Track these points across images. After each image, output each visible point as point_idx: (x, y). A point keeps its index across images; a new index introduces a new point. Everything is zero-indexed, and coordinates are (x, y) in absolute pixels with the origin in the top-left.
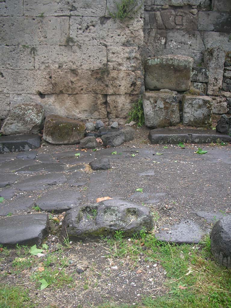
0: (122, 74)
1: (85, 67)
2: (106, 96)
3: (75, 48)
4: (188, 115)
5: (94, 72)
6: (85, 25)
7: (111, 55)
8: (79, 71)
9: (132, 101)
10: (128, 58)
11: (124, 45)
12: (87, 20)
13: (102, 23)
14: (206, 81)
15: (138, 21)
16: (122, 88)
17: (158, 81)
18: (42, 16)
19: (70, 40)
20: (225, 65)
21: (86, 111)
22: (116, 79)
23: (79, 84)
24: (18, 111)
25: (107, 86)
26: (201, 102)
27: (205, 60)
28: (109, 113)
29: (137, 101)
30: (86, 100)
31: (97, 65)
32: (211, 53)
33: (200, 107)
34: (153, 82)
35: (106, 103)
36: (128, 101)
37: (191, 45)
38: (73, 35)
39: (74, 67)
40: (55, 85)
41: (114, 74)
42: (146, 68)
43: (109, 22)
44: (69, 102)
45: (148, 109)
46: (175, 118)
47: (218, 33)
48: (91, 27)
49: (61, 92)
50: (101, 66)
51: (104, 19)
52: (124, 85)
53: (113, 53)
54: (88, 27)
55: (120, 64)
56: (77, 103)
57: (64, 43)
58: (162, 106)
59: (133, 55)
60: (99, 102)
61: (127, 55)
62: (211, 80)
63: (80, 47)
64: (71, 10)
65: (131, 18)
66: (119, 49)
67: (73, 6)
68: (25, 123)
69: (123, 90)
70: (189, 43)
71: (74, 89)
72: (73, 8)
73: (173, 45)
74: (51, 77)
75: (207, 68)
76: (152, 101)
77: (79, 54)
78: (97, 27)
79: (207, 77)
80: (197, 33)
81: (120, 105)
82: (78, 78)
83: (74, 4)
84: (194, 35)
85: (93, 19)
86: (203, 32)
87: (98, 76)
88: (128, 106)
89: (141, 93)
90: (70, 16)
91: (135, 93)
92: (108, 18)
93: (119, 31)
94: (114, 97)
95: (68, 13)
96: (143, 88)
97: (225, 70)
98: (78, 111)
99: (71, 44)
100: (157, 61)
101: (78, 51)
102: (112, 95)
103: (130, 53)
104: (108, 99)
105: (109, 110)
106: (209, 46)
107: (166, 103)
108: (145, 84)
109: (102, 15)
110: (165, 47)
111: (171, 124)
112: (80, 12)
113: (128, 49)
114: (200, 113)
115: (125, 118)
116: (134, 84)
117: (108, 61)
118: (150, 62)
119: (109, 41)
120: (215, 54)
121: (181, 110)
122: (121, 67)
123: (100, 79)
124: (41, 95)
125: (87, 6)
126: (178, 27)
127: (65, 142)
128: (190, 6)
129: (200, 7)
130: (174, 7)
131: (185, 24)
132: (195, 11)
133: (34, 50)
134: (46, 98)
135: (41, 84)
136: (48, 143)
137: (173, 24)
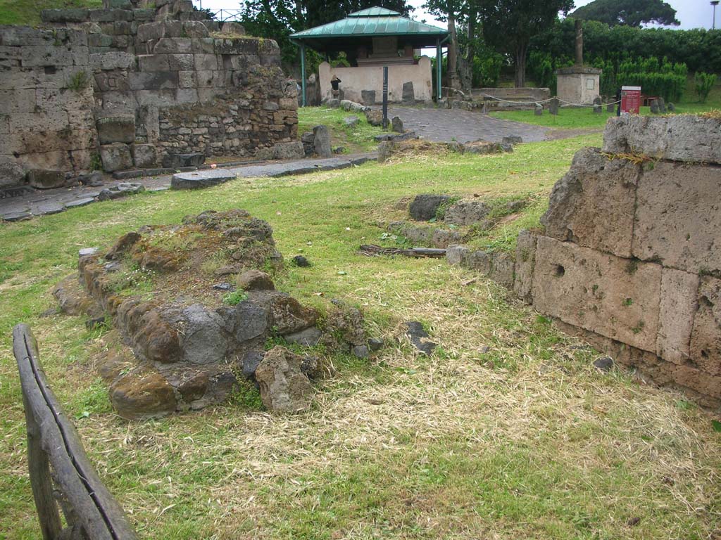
0: (82, 133)
1: (52, 129)
2: (70, 152)
3: (42, 114)
4: (139, 159)
5: (59, 133)
6: (49, 95)
7: (71, 118)
8: (48, 133)
9: (91, 155)
10: (85, 120)
11: (80, 109)
12: (50, 91)
13: (62, 93)
14: (146, 134)
15: (90, 90)
16: (83, 144)
17: (109, 136)
18: (13, 89)
19: (37, 107)
20: (160, 118)
21: (56, 165)
22: (77, 137)
23: (48, 144)
24: (7, 167)
25: (71, 143)
26: (147, 148)
27: (141, 116)
28: (74, 166)
29: (95, 154)
30: (55, 156)
31: (61, 126)
32: (145, 109)
33: (147, 152)
34: (105, 138)
35: (71, 158)
36: (89, 154)
37: (126, 104)
38: (39, 103)
39: (43, 129)
40: (28, 146)
41: (75, 133)
42: (98, 126)
43: (67, 92)
44: (41, 159)
45: (107, 157)
46: (129, 162)
47: (148, 91)
48: (54, 97)
49: (34, 151)
50: (64, 127)
51: (63, 90)
52: (84, 142)
53: (73, 116)
54: (51, 96)
55: (79, 125)
56: (48, 159)
57: (33, 110)
58: (118, 154)
59: (89, 116)
60: (66, 157)
61: (84, 117)
62: (150, 132)
63: (46, 113)
64: (36, 84)
65: (85, 88)
66: (78, 112)
67: (37, 80)
68: (14, 176)
69: (83, 145)
70: (124, 102)
71: (44, 148)
72: (38, 82)
73: (109, 105)
74: (24, 139)
75: (144, 123)
76: (110, 151)
77: (46, 118)
78: (58, 96)
79: (146, 131)
80: (130, 92)
81: (83, 158)
82: (47, 138)
83: (38, 79)
84: (127, 95)
85: (55, 90)
86: (135, 91)
87: (63, 135)
88: (89, 159)
89: (98, 147)
90: (36, 89)
91: (93, 147)
92: (66, 89)
93: (75, 99)
94: (76, 152)
95: (34, 86)
96: (99, 142)
97: (160, 123)
98: (49, 166)
99: (39, 111)
100: (107, 120)
101: (45, 116)
102: (75, 150)
103: (86, 115)
104: (73, 154)
105: (74, 163)
106: (142, 103)
107: (120, 151)
108: (99, 139)
109: (61, 87)
110: (103, 108)
111: (127, 168)
112: (44, 84)
113: (84, 113)
114: (147, 157)
115: (88, 169)
116: (91, 140)
117: (70, 123)
118: (101, 121)
119: (69, 107)
120: (149, 110)
121: (133, 156)
122: (80, 127)
123: (65, 138)
124: (16, 155)
125: (48, 80)
126: (112, 89)
127: (53, 186)
128: (120, 69)
129: (128, 69)
130: (107, 71)
131: (117, 85)
132: (125, 73)
133: (8, 117)
134: (21, 158)
135: (16, 146)
136: (38, 189)
137: (107, 86)
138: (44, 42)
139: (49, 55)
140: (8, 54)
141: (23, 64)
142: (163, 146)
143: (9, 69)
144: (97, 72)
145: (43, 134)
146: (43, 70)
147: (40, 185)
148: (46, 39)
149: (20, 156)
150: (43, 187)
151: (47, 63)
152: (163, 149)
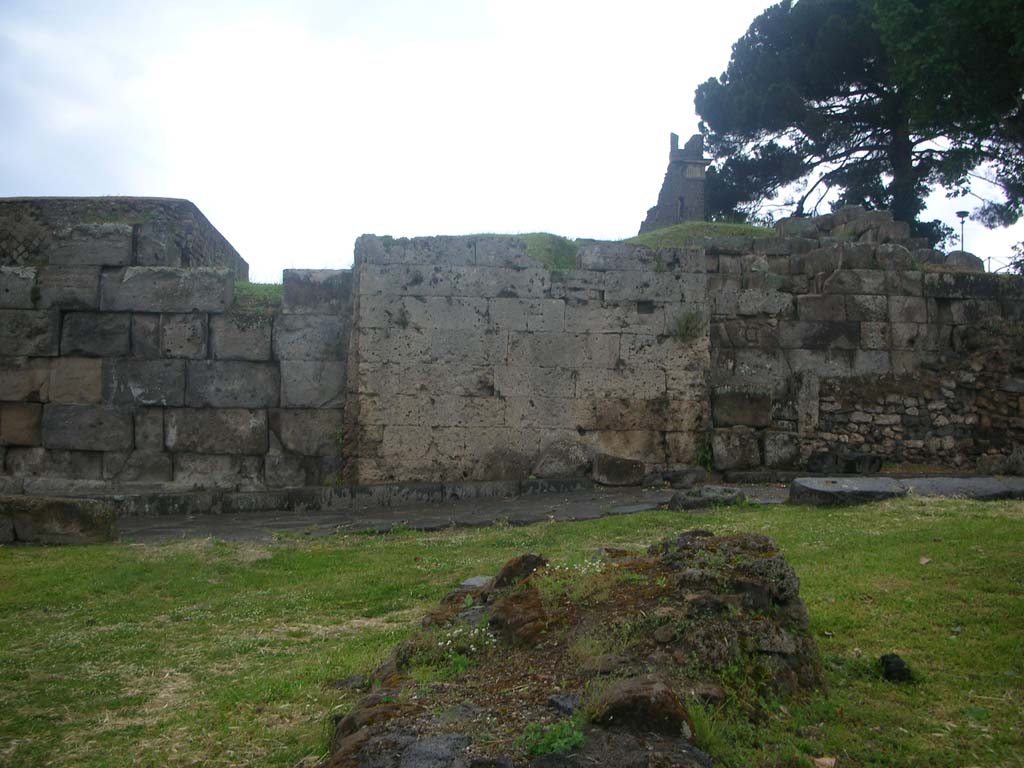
0: (685, 406)
1: (639, 395)
2: (663, 433)
3: (627, 372)
4: (771, 454)
5: (650, 402)
6: (639, 344)
7: (670, 382)
8: (632, 401)
9: (697, 441)
10: (692, 386)
11: (686, 369)
12: (642, 339)
13: (660, 342)
14: (795, 418)
15: (703, 340)
16: (685, 423)
17: (729, 415)
18: (587, 333)
19: (620, 362)
20: (821, 394)
21: (639, 452)
22: (676, 411)
23: (631, 418)
24: (560, 447)
25: (666, 420)
26: (786, 438)
27: (792, 389)
28: (667, 456)
29: (703, 441)
30: (639, 438)
31: (653, 394)
32: (799, 378)
33: (785, 443)
34: (723, 417)
35: (664, 443)
36: (693, 440)
37: (770, 369)
38: (624, 356)
39: (625, 396)
40: (600, 418)
41: (674, 405)
42: (714, 399)
43: (669, 342)
44: (617, 440)
45: (719, 447)
46: (755, 457)
47: (807, 352)
48: (647, 347)
49: (608, 428)
50: (659, 395)
51: (662, 338)
52: (687, 420)
53: (674, 379)
54: (643, 347)
55: (682, 393)
56: (628, 441)
57: (613, 366)
58: (738, 444)
59: (699, 381)
60: (656, 441)
61: (690, 381)
62: (802, 416)
63: (632, 371)
64: (622, 327)
65: (696, 337)
66: (682, 374)
67: (624, 322)
69: (686, 425)
70: (768, 366)
71: (623, 424)
72: (625, 325)
73: (744, 369)
74: (595, 409)
75: (795, 399)
76: (725, 437)
77: (631, 378)
78: (653, 347)
79: (796, 413)
80: (779, 351)
81: (682, 446)
82: (630, 409)
83: (626, 320)
84: (774, 355)
85: (650, 337)
86: (787, 350)
87: (657, 407)
88: (692, 447)
89: (708, 430)
90: (621, 334)
91: (701, 429)
92: (667, 337)
93: (680, 352)
94: (674, 435)
95: (619, 330)
96: (711, 423)
97: (821, 402)
98: (628, 452)
99: (622, 367)
100: (727, 389)
101: (630, 375)
102: (672, 432)
103: (694, 378)
104: (667, 437)
105: (667, 451)
106: (797, 369)
107: (741, 439)
108: (713, 418)
109: (661, 332)
110: (734, 374)
111: (749, 467)
112: (634, 328)
113: (691, 374)
114: (785, 452)
115: (688, 463)
116: (699, 418)
117: (667, 389)
118: (718, 390)
119: (668, 365)
120: (805, 380)
121: (762, 449)
122: (683, 397)
123: (658, 412)
124: (581, 431)
125: (642, 322)
126: (751, 344)
127: (624, 483)
128: (767, 315)
129: (780, 315)
130: (745, 317)
131: (760, 339)
132: (774, 321)
133: (575, 374)
134: (587, 435)
135: (582, 417)
136: (601, 484)
137: (743, 340)
138: (640, 266)
139: (646, 285)
140: (586, 282)
141: (607, 297)
142: (822, 439)
143: (585, 303)
144: (730, 317)
145: (624, 402)
146: (634, 307)
147: (604, 479)
148: (644, 261)
149: (587, 433)
150: (609, 483)
151: (643, 297)
152: (823, 443)
